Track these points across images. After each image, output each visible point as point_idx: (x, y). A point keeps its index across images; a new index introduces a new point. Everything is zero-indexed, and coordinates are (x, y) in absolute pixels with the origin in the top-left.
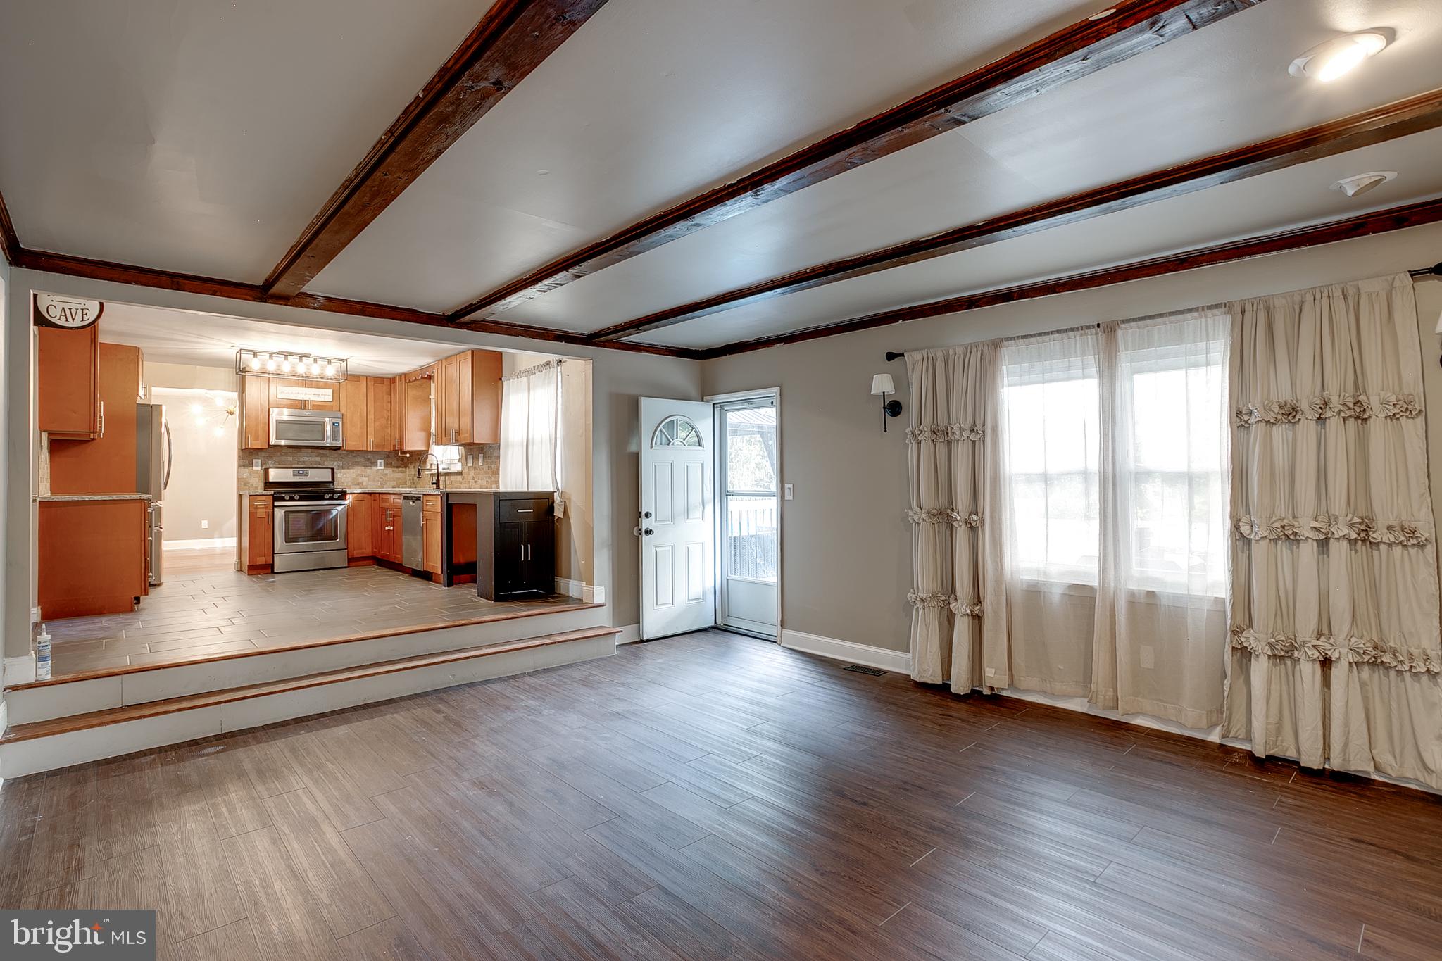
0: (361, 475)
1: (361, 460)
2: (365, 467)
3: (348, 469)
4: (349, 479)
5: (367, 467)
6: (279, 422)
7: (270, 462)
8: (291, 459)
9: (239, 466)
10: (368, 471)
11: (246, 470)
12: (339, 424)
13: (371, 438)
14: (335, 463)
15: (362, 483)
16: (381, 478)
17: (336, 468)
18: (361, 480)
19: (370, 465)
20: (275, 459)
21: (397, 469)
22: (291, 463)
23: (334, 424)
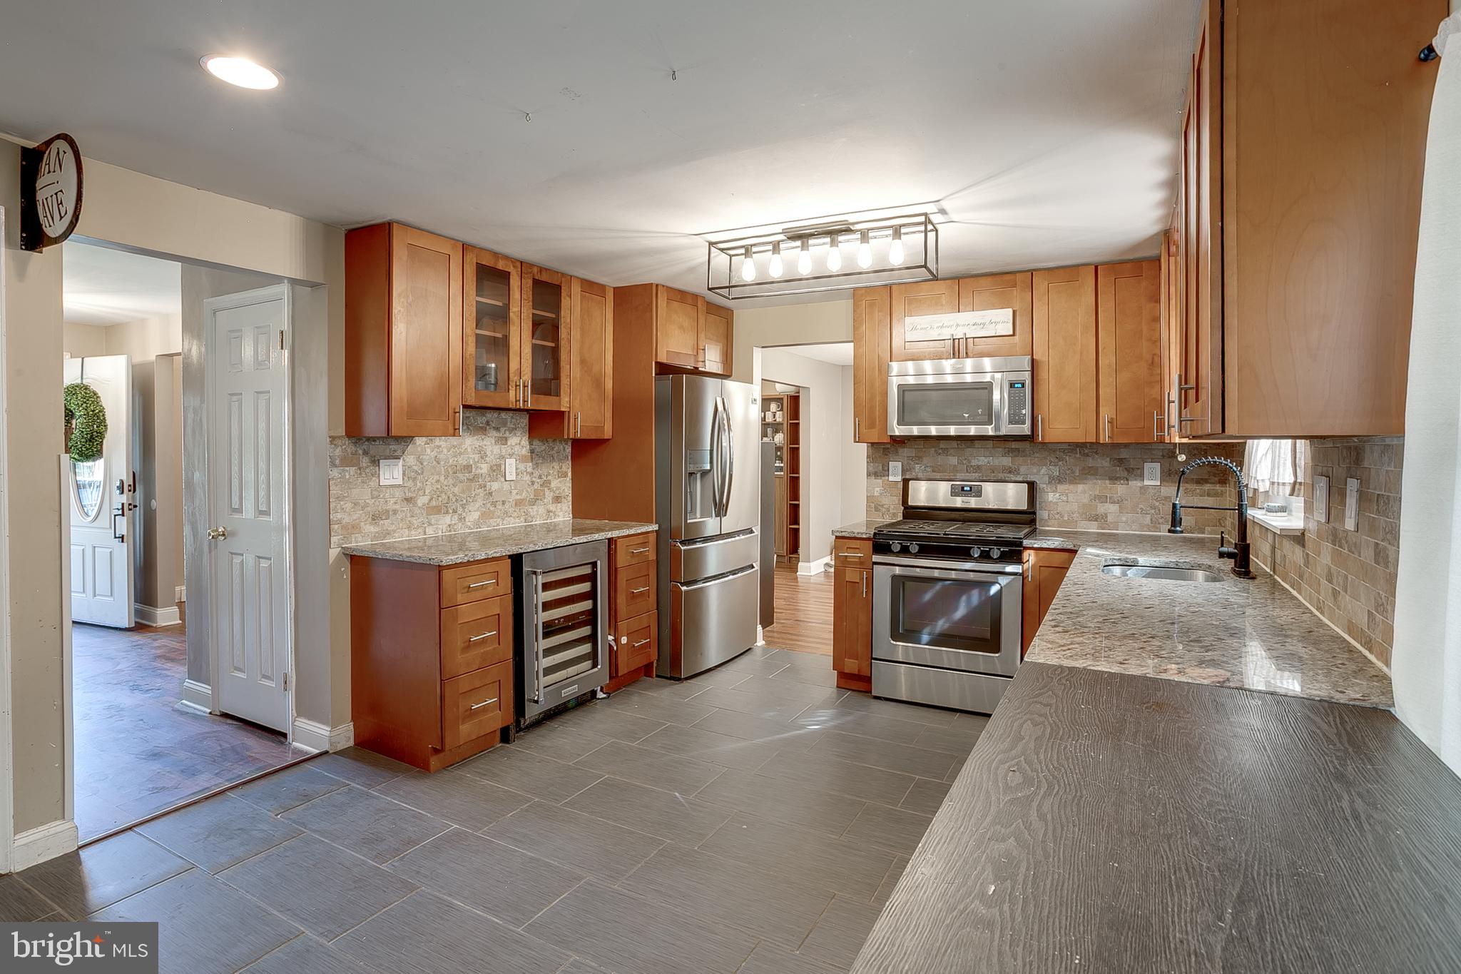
0: (1103, 499)
1: (1104, 463)
2: (1114, 479)
3: (1071, 482)
4: (1075, 507)
5: (1117, 479)
6: (903, 389)
7: (917, 466)
8: (953, 460)
9: (869, 475)
10: (1120, 489)
11: (879, 481)
12: (1023, 385)
13: (1106, 413)
14: (1044, 470)
15: (1104, 517)
16: (1153, 507)
17: (1042, 484)
18: (1102, 508)
19: (1125, 474)
20: (925, 460)
21: (1194, 486)
22: (955, 469)
23: (1012, 385)
